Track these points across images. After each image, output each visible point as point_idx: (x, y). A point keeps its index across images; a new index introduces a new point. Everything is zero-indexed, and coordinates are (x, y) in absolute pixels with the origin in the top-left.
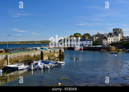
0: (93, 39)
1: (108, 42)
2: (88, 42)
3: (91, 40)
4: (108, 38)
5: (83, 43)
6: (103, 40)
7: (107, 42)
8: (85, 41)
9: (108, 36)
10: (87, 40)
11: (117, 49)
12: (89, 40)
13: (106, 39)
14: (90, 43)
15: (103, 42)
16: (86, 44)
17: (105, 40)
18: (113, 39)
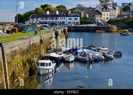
0: (81, 15)
1: (103, 19)
2: (73, 18)
3: (77, 16)
4: (103, 13)
5: (64, 20)
6: (96, 15)
7: (101, 18)
8: (68, 18)
9: (103, 9)
10: (71, 16)
11: (119, 29)
12: (74, 16)
13: (101, 14)
14: (76, 21)
15: (96, 18)
16: (69, 23)
17: (99, 16)
18: (109, 15)
